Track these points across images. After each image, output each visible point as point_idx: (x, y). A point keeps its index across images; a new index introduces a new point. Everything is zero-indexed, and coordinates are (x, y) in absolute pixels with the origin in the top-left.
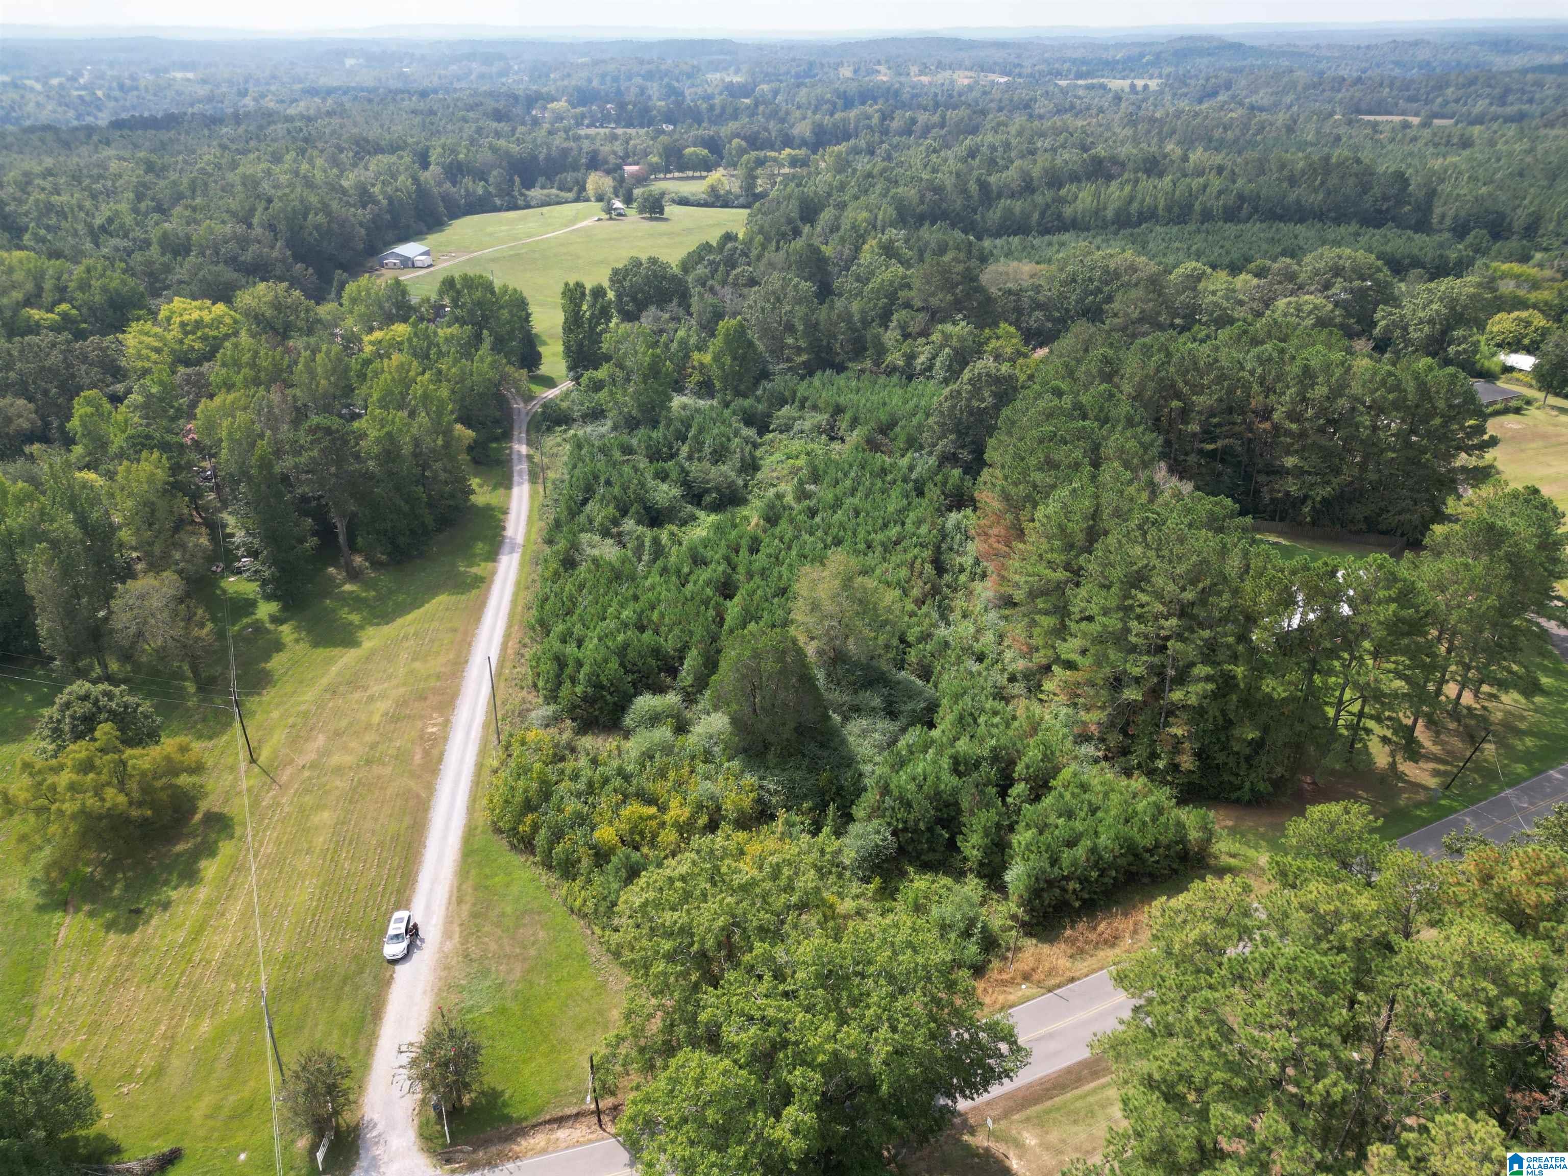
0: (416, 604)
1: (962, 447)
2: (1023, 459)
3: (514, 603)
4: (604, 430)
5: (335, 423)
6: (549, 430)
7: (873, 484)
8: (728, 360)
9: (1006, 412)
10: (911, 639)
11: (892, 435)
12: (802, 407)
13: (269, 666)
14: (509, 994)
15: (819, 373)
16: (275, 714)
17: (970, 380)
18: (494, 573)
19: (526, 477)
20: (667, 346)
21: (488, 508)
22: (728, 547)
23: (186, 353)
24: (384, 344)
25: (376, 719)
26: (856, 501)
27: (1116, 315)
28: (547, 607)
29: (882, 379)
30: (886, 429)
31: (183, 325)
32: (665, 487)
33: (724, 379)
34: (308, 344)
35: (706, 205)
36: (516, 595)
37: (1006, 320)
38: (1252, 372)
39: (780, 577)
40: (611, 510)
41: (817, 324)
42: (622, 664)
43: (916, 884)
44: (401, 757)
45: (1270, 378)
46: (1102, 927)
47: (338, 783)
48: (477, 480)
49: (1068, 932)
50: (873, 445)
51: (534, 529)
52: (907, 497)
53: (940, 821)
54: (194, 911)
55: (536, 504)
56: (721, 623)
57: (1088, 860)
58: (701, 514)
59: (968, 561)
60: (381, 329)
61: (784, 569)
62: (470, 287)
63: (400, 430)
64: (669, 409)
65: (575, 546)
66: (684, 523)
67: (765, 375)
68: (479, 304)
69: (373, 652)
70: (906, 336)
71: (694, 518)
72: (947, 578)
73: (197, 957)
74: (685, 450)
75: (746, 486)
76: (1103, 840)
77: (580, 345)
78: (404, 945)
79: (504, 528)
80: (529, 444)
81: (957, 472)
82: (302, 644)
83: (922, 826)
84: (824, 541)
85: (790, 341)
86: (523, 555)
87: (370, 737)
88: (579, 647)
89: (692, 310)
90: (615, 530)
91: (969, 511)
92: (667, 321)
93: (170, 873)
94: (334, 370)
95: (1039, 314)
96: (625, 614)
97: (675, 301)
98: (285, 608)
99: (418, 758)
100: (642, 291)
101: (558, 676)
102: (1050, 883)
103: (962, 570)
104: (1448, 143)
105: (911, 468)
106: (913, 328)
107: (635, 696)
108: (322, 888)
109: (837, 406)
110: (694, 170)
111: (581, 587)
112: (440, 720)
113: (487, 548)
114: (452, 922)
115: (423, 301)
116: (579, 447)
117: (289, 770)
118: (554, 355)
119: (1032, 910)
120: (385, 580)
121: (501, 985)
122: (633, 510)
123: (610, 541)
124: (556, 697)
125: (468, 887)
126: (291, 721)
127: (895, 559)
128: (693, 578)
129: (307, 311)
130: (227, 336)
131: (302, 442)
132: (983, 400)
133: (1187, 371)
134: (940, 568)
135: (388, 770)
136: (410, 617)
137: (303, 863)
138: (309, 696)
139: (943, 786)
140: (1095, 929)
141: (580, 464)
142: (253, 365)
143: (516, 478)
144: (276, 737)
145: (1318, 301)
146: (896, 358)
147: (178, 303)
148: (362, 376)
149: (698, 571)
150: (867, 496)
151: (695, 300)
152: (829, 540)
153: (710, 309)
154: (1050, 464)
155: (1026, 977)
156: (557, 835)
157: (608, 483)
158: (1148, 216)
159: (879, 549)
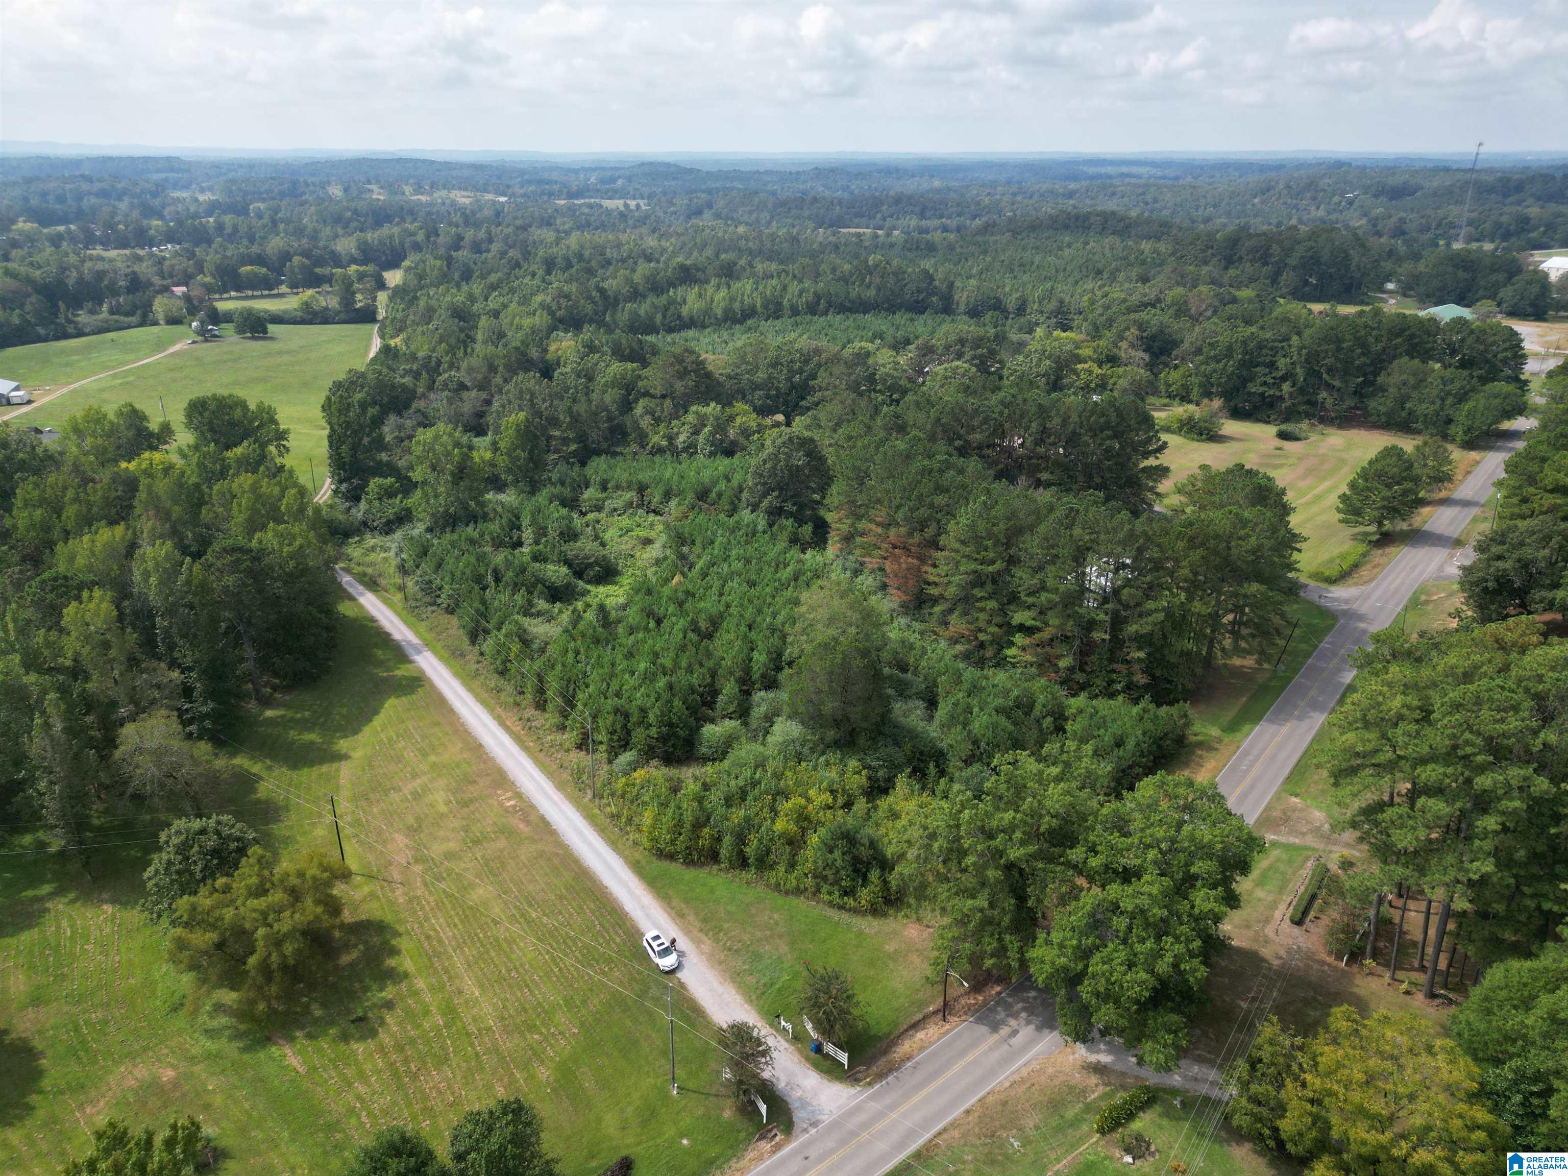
2: (913, 490)
8: (520, 453)
11: (709, 501)
12: (604, 488)
13: (261, 795)
15: (595, 459)
18: (421, 672)
19: (361, 588)
25: (442, 809)
29: (658, 458)
30: (701, 496)
32: (551, 567)
35: (303, 322)
37: (738, 401)
44: (505, 830)
47: (463, 865)
51: (421, 630)
55: (399, 609)
58: (591, 587)
65: (521, 628)
66: (582, 597)
69: (370, 759)
70: (658, 419)
73: (472, 1029)
79: (388, 635)
81: (788, 522)
82: (277, 770)
85: (556, 433)
86: (434, 652)
87: (454, 823)
90: (533, 610)
92: (414, 428)
93: (361, 980)
98: (218, 745)
99: (522, 827)
100: (376, 401)
104: (917, 248)
106: (663, 412)
107: (697, 728)
109: (640, 483)
110: (253, 288)
112: (509, 794)
113: (389, 653)
116: (426, 546)
117: (395, 870)
120: (306, 698)
121: (779, 959)
126: (348, 832)
135: (503, 843)
136: (376, 724)
143: (352, 590)
144: (348, 848)
146: (656, 439)
157: (496, 572)
158: (749, 313)
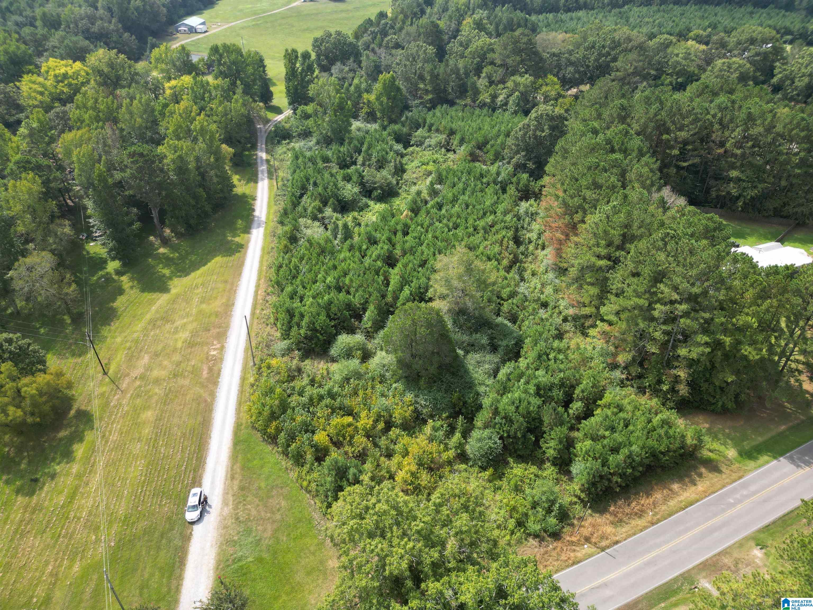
0: (203, 262)
1: (529, 160)
2: (577, 180)
3: (261, 262)
4: (311, 144)
5: (145, 148)
6: (279, 142)
7: (475, 185)
8: (384, 99)
9: (561, 143)
10: (504, 296)
11: (485, 150)
12: (430, 130)
13: (115, 305)
14: (264, 548)
15: (439, 107)
16: (119, 340)
17: (536, 118)
18: (248, 241)
19: (266, 175)
20: (348, 89)
21: (244, 196)
22: (390, 231)
23: (59, 94)
24: (178, 89)
25: (179, 345)
26: (467, 198)
27: (617, 70)
28: (281, 273)
29: (477, 111)
30: (481, 146)
31: (56, 76)
32: (349, 186)
33: (383, 111)
34: (129, 93)
36: (262, 257)
37: (551, 74)
38: (714, 116)
39: (422, 253)
40: (317, 203)
41: (438, 75)
42: (328, 316)
43: (515, 471)
44: (195, 372)
45: (726, 120)
46: (634, 504)
47: (157, 390)
48: (237, 177)
49: (612, 508)
50: (474, 158)
51: (272, 211)
52: (497, 194)
53: (530, 430)
54: (70, 481)
55: (273, 194)
56: (388, 284)
57: (625, 461)
58: (371, 203)
59: (533, 236)
60: (175, 79)
61: (424, 247)
62: (228, 52)
63: (187, 154)
64: (349, 132)
65: (296, 228)
66: (361, 209)
67: (407, 107)
68: (234, 63)
69: (178, 296)
70: (491, 83)
71: (368, 206)
72: (522, 248)
73: (72, 515)
74: (360, 159)
75: (398, 183)
76: (634, 448)
77: (296, 89)
78: (198, 512)
79: (254, 210)
80: (267, 152)
81: (525, 176)
82: (135, 290)
83: (519, 435)
84: (448, 226)
85: (422, 86)
86: (266, 229)
87: (176, 357)
88: (301, 302)
89: (362, 65)
90: (320, 216)
91: (532, 201)
92: (347, 73)
93: (56, 453)
94: (145, 111)
95: (571, 69)
96: (329, 279)
97: (352, 59)
98: (124, 265)
99: (205, 373)
100: (332, 53)
101: (289, 322)
102: (601, 477)
103: (530, 242)
105: (498, 174)
106: (496, 77)
107: (336, 335)
108: (147, 467)
109: (451, 129)
111: (302, 259)
112: (218, 346)
113: (244, 224)
114: (227, 493)
115: (200, 60)
116: (297, 158)
117: (127, 380)
118: (280, 92)
119: (589, 494)
120: (184, 245)
121: (260, 540)
122: (330, 202)
123: (317, 224)
124: (289, 335)
125: (237, 467)
126: (128, 345)
127: (492, 238)
128: (369, 253)
129: (130, 67)
130: (83, 84)
131: (125, 163)
132: (543, 131)
133: (674, 115)
134: (517, 241)
135: (186, 382)
136: (199, 272)
137: (137, 448)
138: (139, 326)
139: (531, 408)
140: (629, 505)
141: (298, 171)
142: (94, 108)
143: (260, 176)
144: (119, 356)
145: (741, 62)
146: (485, 97)
147: (52, 62)
148: (163, 114)
149: (373, 248)
150: (473, 193)
151: (364, 58)
152: (451, 225)
153: (372, 64)
154: (596, 186)
155: (587, 540)
156: (292, 437)
157: (315, 184)
159: (482, 231)
